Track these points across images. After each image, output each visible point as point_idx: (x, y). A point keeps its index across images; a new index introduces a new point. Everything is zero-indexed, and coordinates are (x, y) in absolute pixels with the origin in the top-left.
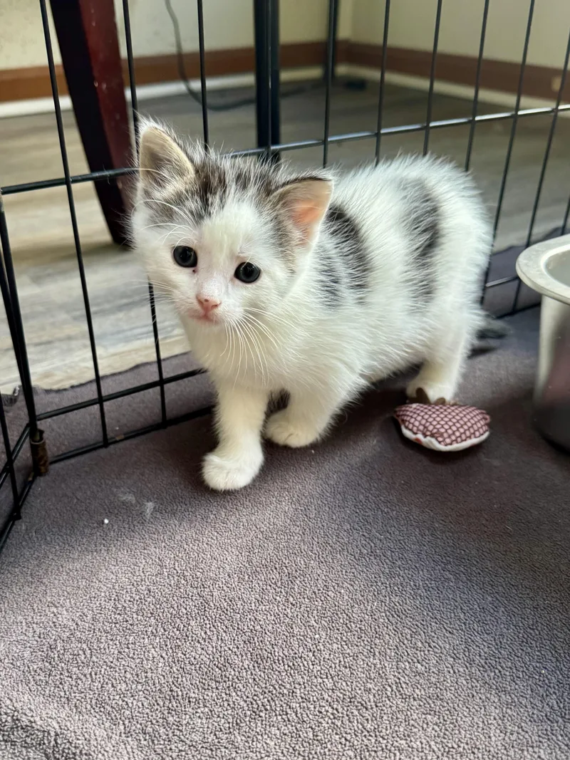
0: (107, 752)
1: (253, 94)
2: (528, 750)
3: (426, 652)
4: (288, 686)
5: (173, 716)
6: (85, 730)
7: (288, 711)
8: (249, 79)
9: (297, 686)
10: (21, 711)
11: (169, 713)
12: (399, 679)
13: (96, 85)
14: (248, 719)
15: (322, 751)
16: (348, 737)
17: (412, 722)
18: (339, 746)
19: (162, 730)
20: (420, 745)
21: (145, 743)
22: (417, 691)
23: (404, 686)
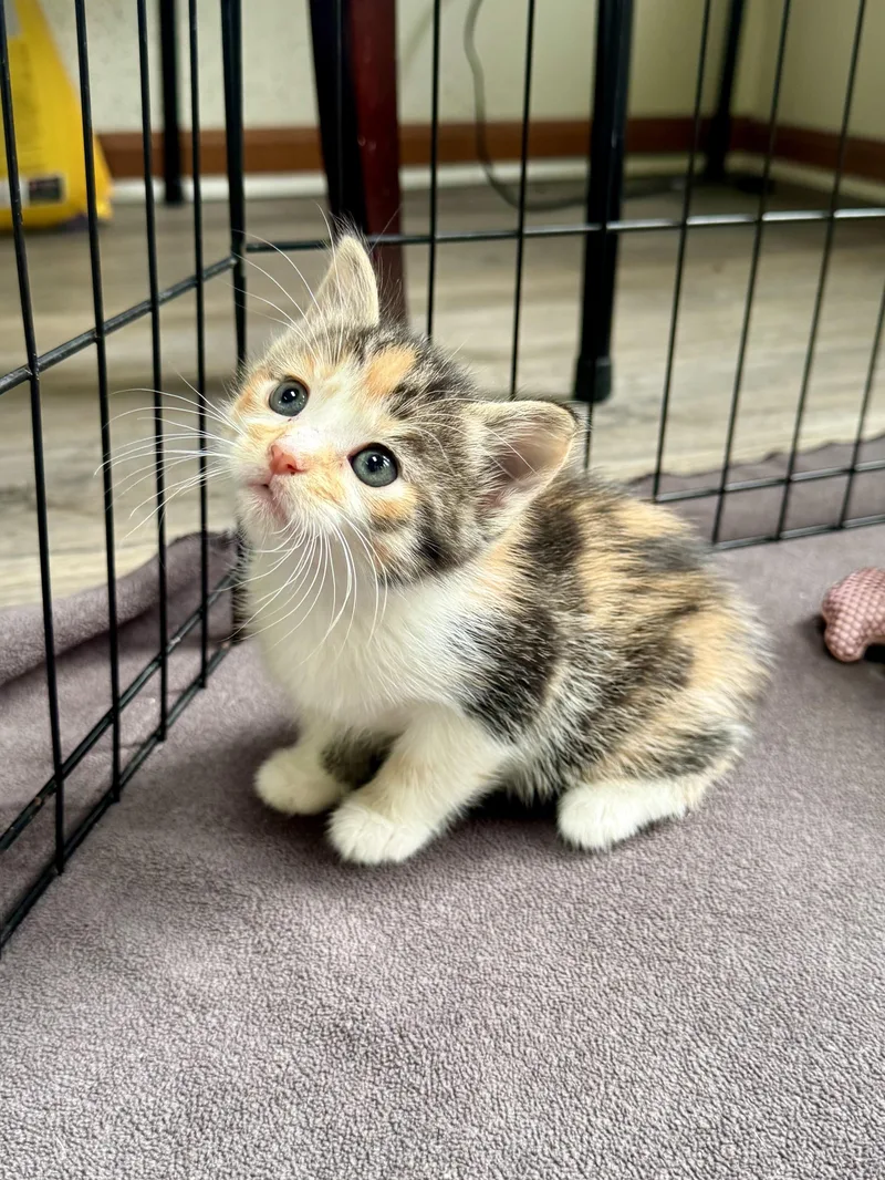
0: (322, 924)
1: (582, 191)
2: (873, 981)
3: (752, 870)
4: (561, 886)
5: (409, 900)
6: (295, 899)
7: (559, 910)
8: (577, 168)
9: (573, 887)
10: (214, 873)
11: (404, 896)
12: (710, 892)
13: (362, 143)
14: (504, 913)
15: (598, 954)
16: (635, 944)
17: (721, 938)
18: (622, 952)
19: (394, 913)
20: (729, 962)
21: (372, 922)
22: (733, 909)
23: (716, 901)
